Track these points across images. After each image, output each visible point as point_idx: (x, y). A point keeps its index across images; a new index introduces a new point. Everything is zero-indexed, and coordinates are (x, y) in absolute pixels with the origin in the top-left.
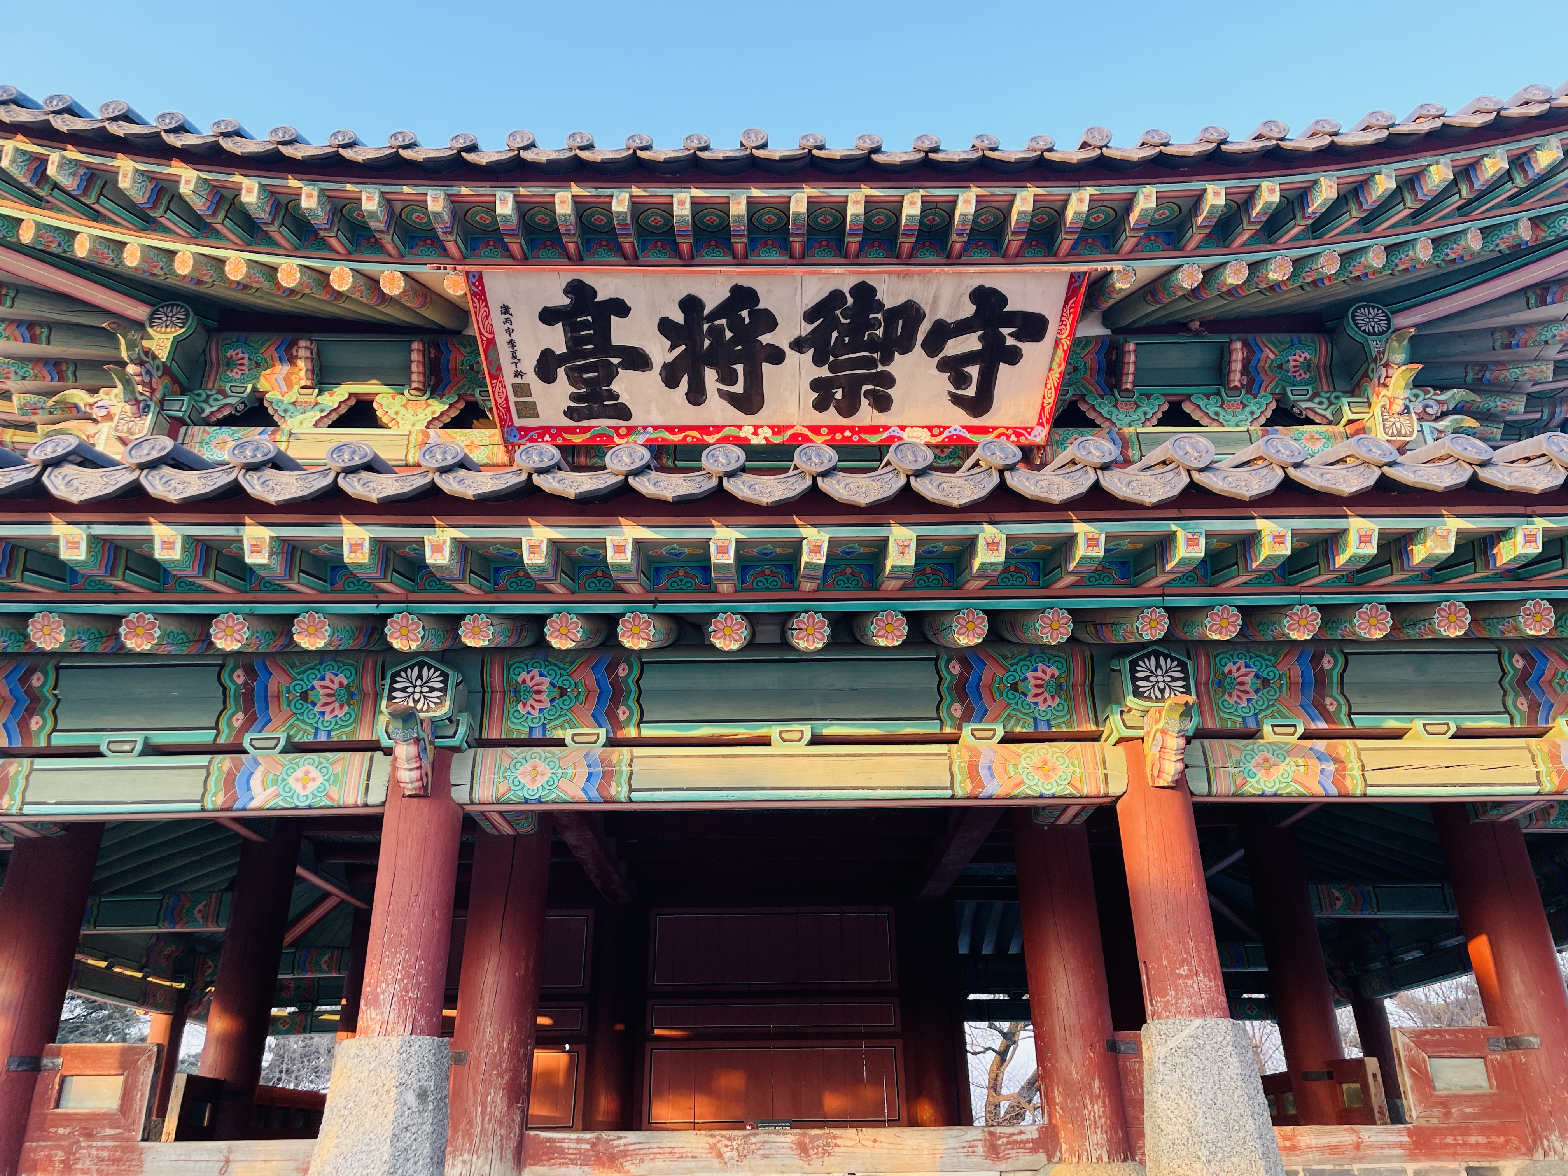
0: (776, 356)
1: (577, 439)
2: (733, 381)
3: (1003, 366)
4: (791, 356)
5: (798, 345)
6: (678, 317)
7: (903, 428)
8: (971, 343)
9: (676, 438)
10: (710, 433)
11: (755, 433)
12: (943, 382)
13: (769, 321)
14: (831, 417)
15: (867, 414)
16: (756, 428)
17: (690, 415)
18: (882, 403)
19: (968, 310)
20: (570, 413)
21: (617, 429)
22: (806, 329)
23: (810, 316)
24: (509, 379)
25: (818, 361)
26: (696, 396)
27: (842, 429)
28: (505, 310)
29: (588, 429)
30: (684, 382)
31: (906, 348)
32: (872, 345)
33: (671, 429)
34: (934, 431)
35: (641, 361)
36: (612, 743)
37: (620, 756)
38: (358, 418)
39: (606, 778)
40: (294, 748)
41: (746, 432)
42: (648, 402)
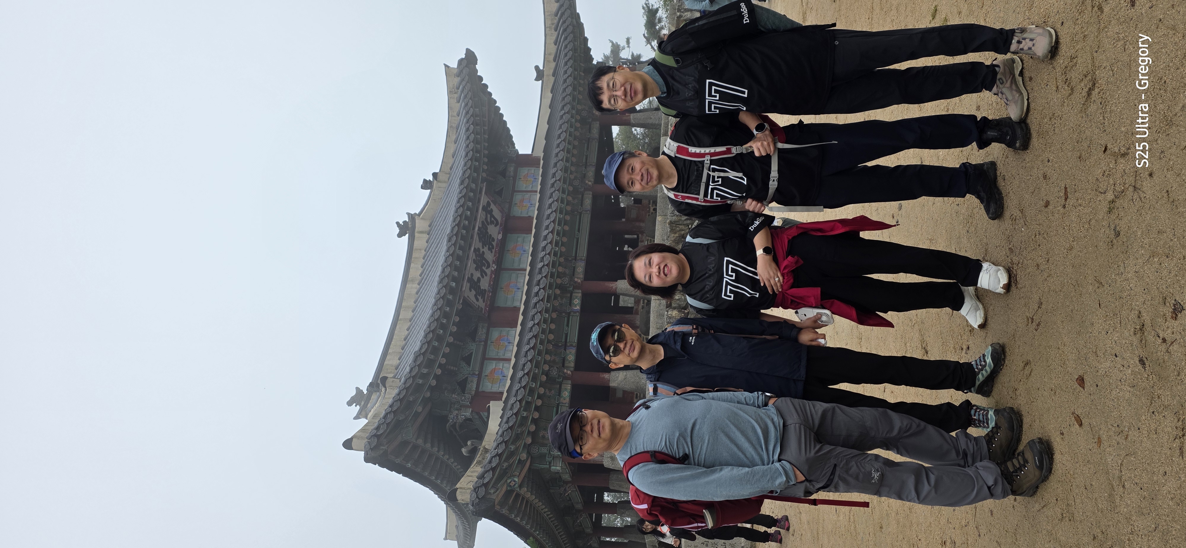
0: (483, 252)
1: (489, 303)
2: (485, 264)
3: (493, 214)
4: (484, 250)
6: (475, 265)
7: (498, 239)
8: (489, 216)
9: (492, 283)
10: (492, 276)
11: (494, 267)
12: (493, 225)
13: (479, 248)
14: (494, 251)
16: (492, 267)
17: (489, 276)
18: (494, 239)
19: (485, 212)
20: (484, 301)
21: (488, 294)
22: (482, 242)
23: (480, 241)
24: (476, 308)
25: (485, 246)
26: (486, 273)
27: (496, 251)
29: (487, 301)
30: (484, 274)
31: (487, 227)
32: (485, 233)
33: (490, 284)
34: (499, 233)
35: (479, 279)
36: (575, 259)
37: (578, 258)
38: (468, 360)
39: (581, 260)
40: (570, 305)
41: (493, 269)
42: (485, 284)
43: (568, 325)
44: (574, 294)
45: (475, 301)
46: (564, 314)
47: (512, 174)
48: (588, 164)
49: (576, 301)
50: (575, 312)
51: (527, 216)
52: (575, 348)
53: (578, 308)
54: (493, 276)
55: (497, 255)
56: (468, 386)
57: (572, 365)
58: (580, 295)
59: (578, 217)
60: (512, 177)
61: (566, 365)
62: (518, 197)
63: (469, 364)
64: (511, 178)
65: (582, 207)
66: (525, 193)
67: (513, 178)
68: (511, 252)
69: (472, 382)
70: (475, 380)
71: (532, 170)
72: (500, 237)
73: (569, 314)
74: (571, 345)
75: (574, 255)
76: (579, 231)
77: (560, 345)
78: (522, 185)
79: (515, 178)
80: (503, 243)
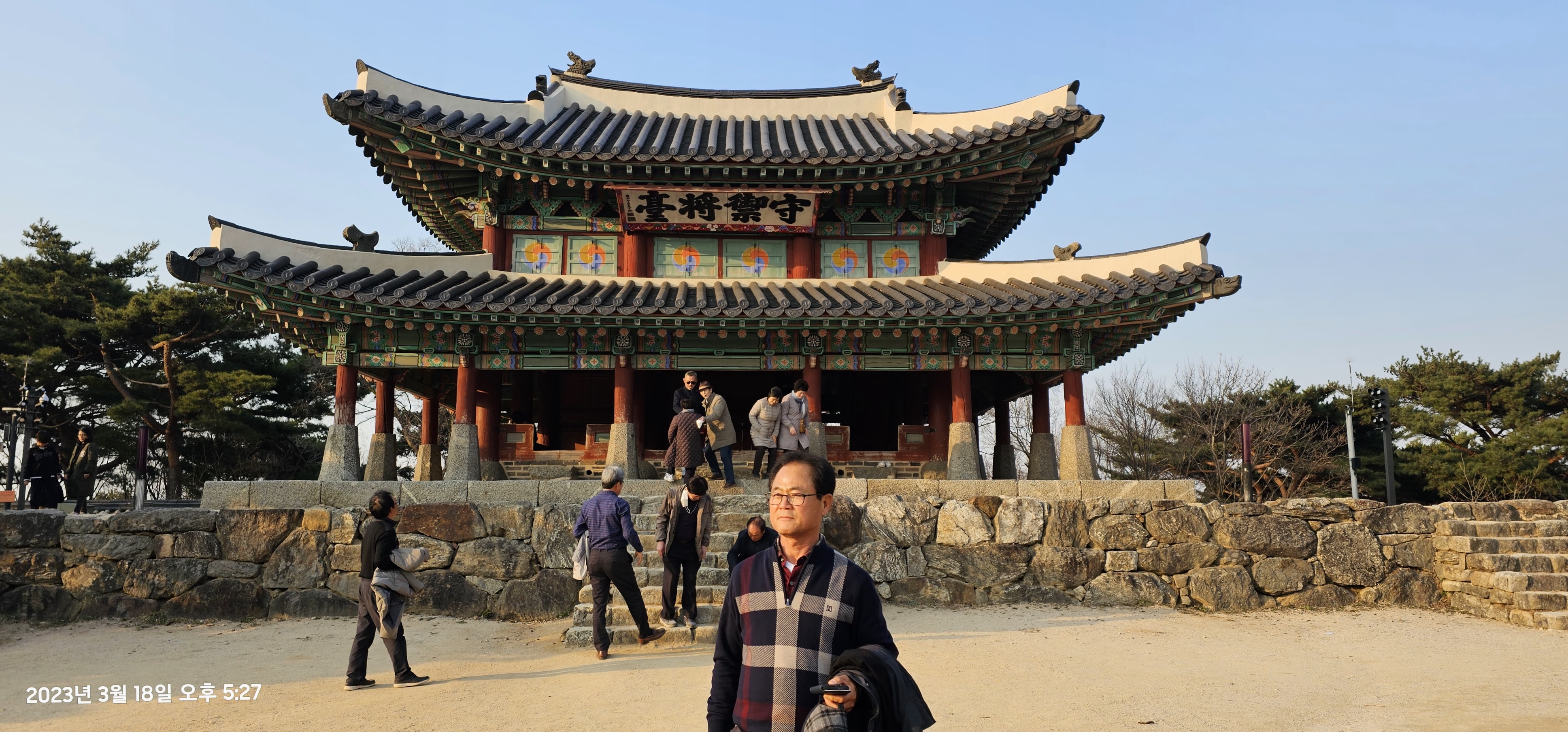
0: (720, 208)
1: (649, 228)
2: (705, 213)
3: (798, 212)
4: (724, 208)
5: (727, 205)
6: (686, 198)
7: (763, 226)
8: (787, 206)
9: (685, 228)
10: (694, 227)
11: (712, 227)
12: (778, 215)
13: (717, 200)
14: (739, 222)
15: (751, 222)
17: (689, 221)
18: (758, 220)
19: (784, 199)
20: (646, 220)
21: (661, 224)
22: (729, 202)
23: (730, 199)
24: (626, 211)
25: (733, 209)
26: (692, 216)
27: (743, 226)
28: (627, 196)
29: (651, 225)
30: (687, 214)
31: (764, 206)
32: (752, 206)
33: (682, 225)
34: (776, 227)
35: (672, 208)
36: (672, 354)
37: (674, 357)
38: (565, 211)
39: (671, 363)
40: (589, 353)
41: (709, 226)
42: (674, 218)
43: (553, 353)
44: (607, 357)
45: (634, 208)
46: (573, 345)
47: (904, 232)
48: (862, 358)
49: (594, 362)
50: (575, 362)
51: (822, 267)
52: (513, 368)
53: (583, 365)
54: (696, 229)
55: (735, 230)
56: (519, 218)
57: (485, 366)
58: (606, 367)
59: (756, 351)
60: (897, 233)
61: (485, 356)
62: (858, 248)
63: (559, 213)
64: (894, 232)
65: (776, 354)
66: (866, 258)
67: (896, 235)
68: (753, 250)
69: (526, 222)
70: (529, 227)
71: (915, 264)
72: (769, 229)
73: (574, 353)
74: (517, 362)
75: (682, 350)
76: (726, 354)
77: (520, 345)
78: (883, 252)
79: (897, 237)
80: (760, 235)
